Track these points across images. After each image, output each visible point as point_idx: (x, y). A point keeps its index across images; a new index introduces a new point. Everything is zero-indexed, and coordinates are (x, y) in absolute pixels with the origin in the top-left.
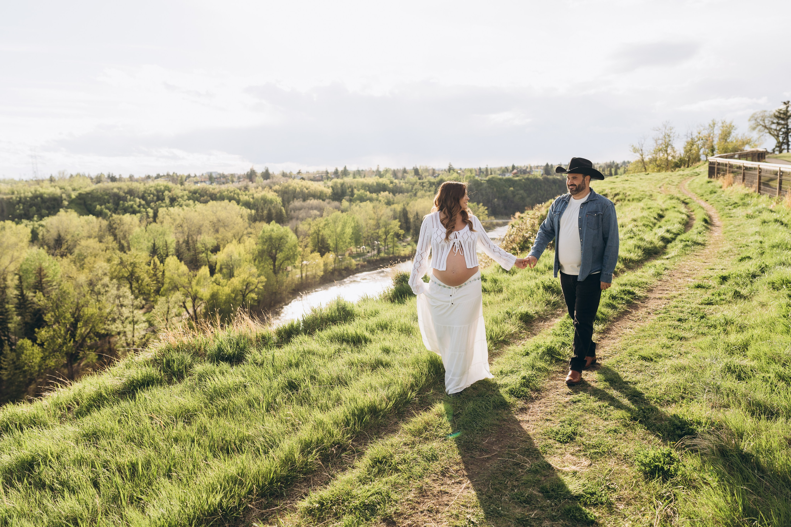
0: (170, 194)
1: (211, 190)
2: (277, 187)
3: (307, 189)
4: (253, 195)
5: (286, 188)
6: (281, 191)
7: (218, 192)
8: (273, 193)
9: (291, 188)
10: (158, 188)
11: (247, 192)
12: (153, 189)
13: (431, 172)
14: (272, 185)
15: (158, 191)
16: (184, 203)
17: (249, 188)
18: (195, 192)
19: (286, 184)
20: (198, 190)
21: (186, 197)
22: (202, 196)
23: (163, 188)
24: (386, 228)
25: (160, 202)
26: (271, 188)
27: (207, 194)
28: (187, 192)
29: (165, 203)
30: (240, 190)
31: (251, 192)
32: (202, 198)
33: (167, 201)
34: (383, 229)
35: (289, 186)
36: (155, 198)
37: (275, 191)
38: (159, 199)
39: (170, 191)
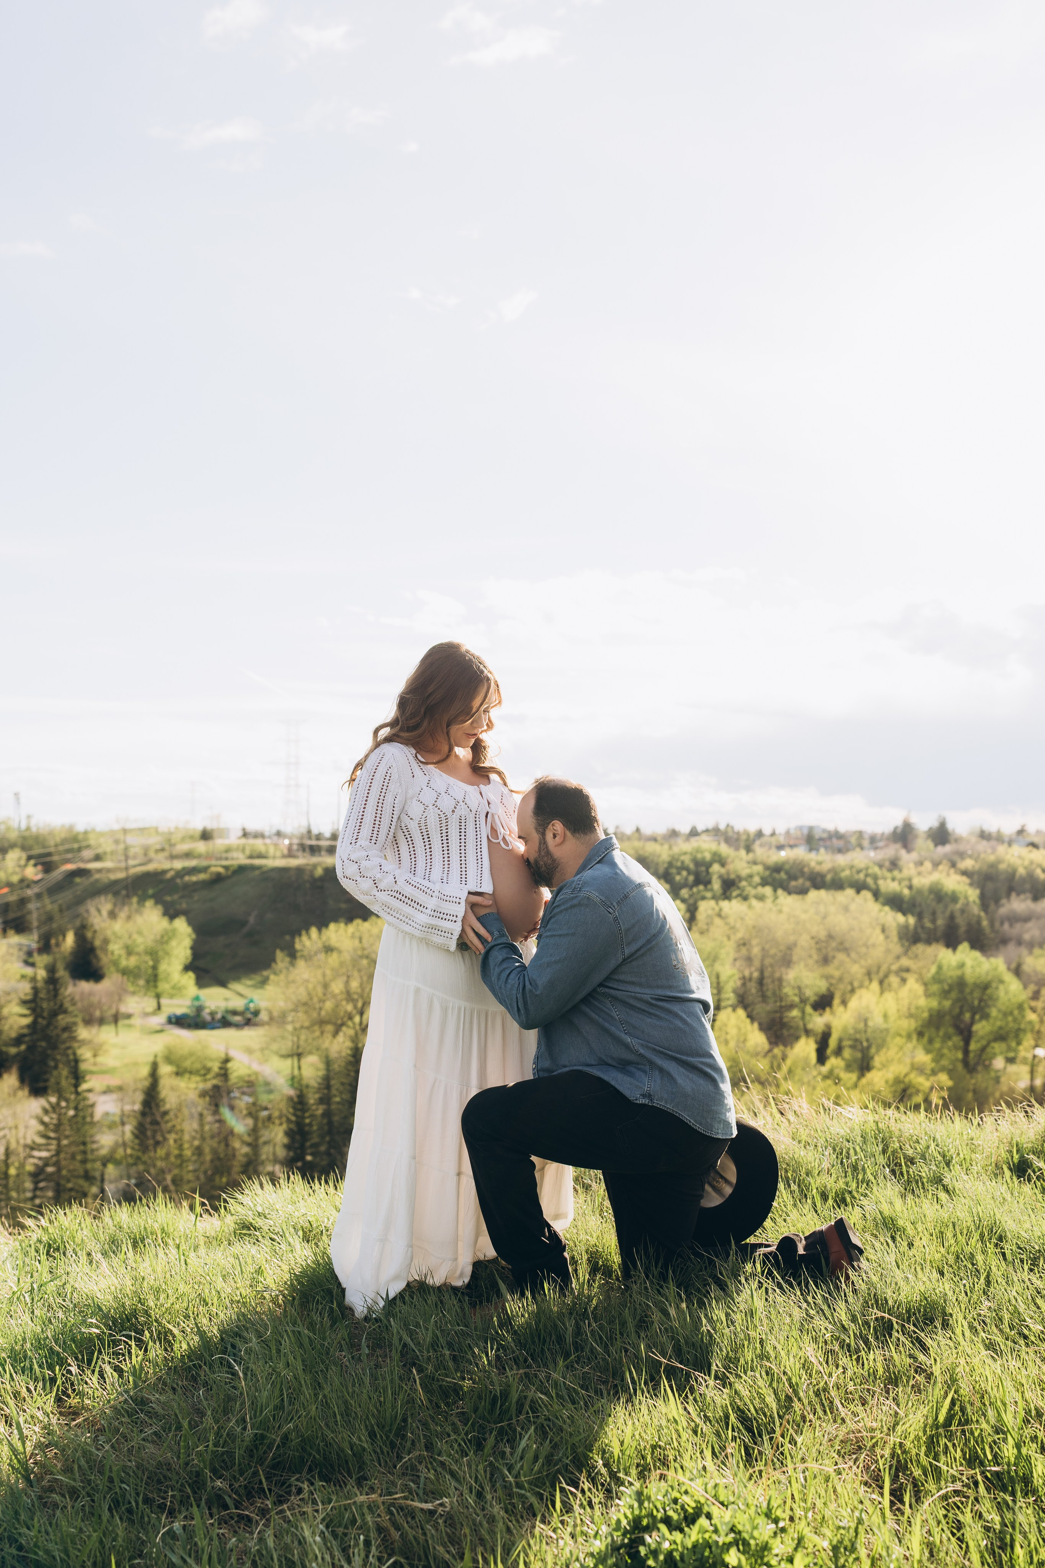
0: (723, 871)
1: (813, 864)
2: (968, 864)
4: (910, 880)
5: (992, 866)
6: (979, 873)
7: (829, 871)
8: (958, 878)
9: (1002, 867)
10: (699, 856)
11: (896, 873)
12: (687, 859)
14: (956, 858)
15: (697, 863)
16: (753, 892)
17: (901, 863)
18: (777, 869)
19: (992, 858)
20: (784, 863)
21: (757, 879)
22: (792, 877)
23: (708, 857)
25: (701, 887)
26: (953, 865)
27: (802, 873)
28: (759, 868)
29: (712, 890)
30: (881, 866)
31: (906, 873)
32: (793, 883)
33: (716, 885)
35: (999, 861)
36: (691, 878)
37: (965, 873)
38: (698, 881)
39: (723, 865)
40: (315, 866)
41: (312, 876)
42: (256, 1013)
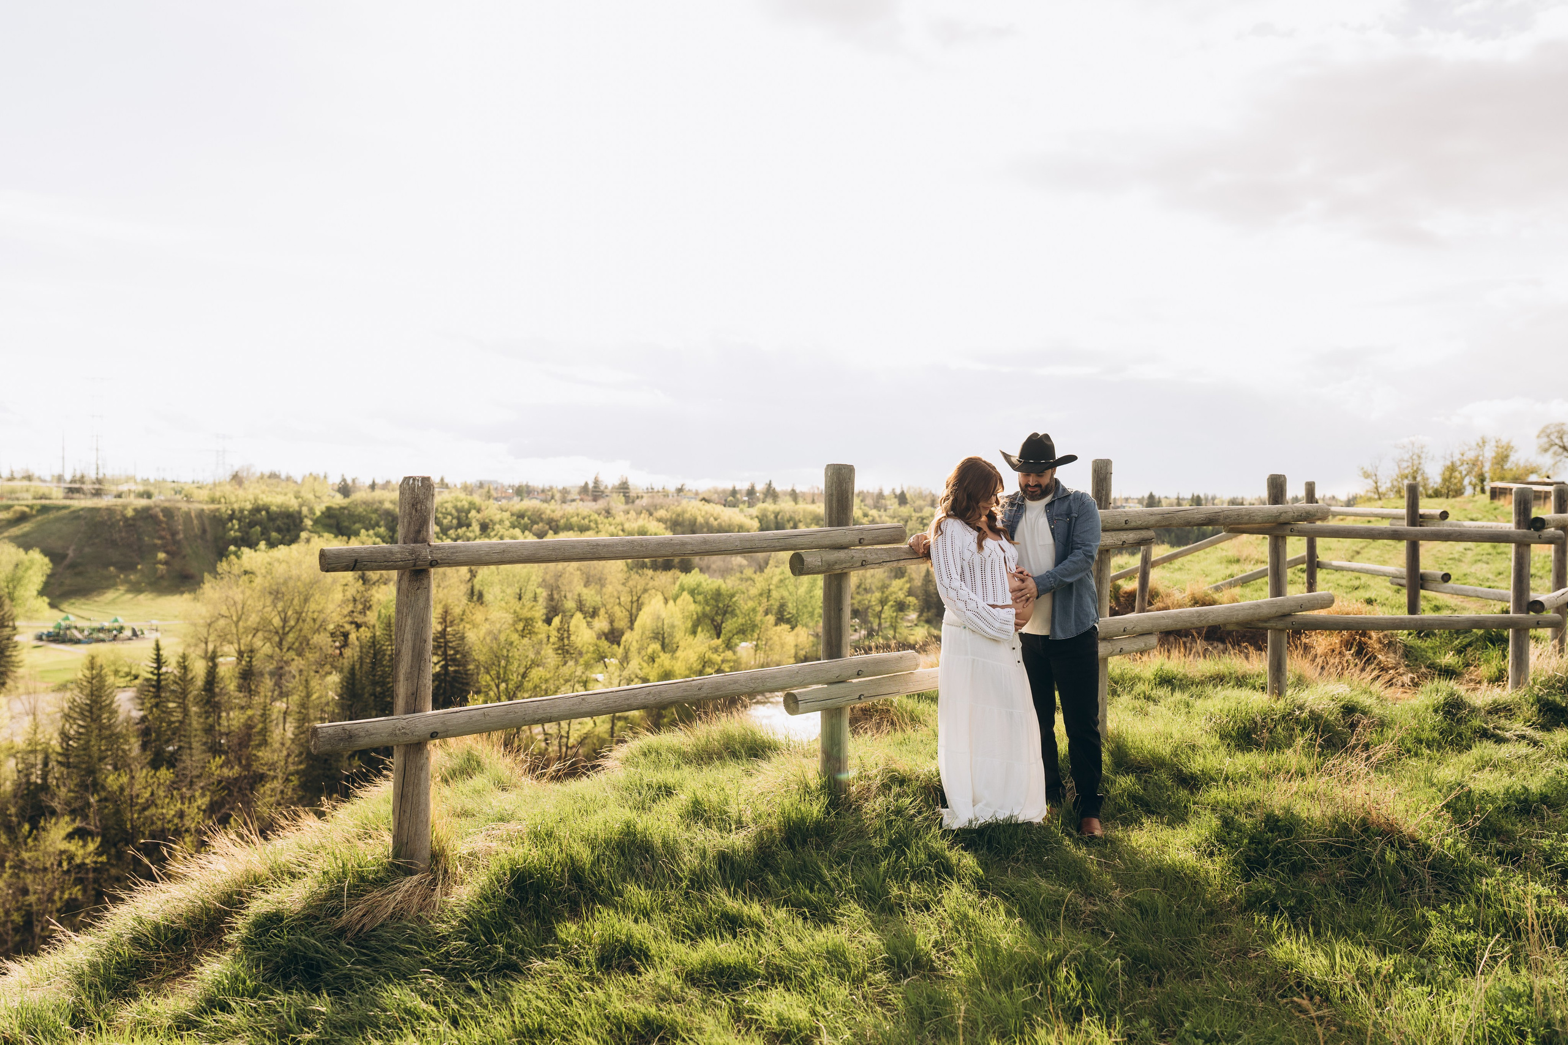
0: (479, 516)
1: (548, 512)
2: (661, 513)
3: (716, 519)
4: (622, 525)
5: (678, 515)
6: (671, 520)
7: (562, 517)
8: (655, 523)
9: (687, 516)
10: (459, 504)
11: (610, 519)
12: (449, 506)
13: (929, 499)
14: (652, 509)
15: (458, 510)
16: (506, 533)
17: (613, 512)
18: (521, 516)
19: (679, 509)
20: (526, 511)
21: (507, 523)
22: (534, 522)
23: (466, 506)
24: (883, 592)
25: (464, 529)
26: (651, 514)
27: (542, 520)
28: (507, 515)
29: (473, 531)
30: (599, 514)
31: (618, 519)
32: (535, 526)
33: (476, 527)
34: (878, 595)
35: (684, 512)
36: (455, 522)
37: (659, 520)
38: (460, 525)
39: (478, 511)
40: (125, 507)
41: (124, 516)
42: (121, 629)
